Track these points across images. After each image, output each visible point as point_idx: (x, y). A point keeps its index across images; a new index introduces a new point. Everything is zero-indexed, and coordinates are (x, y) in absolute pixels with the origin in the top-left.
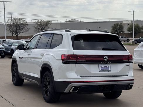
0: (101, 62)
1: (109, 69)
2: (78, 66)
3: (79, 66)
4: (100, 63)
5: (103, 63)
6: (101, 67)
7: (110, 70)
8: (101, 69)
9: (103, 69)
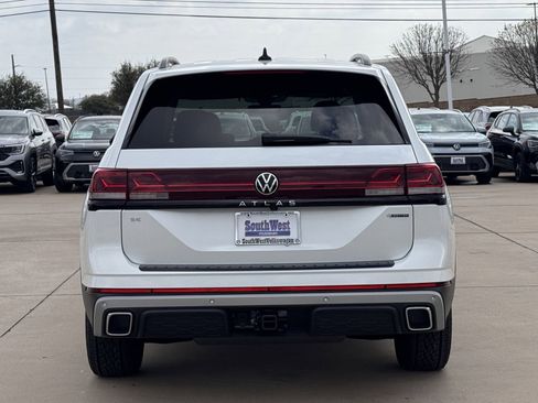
0: (242, 203)
1: (288, 233)
2: (133, 220)
3: (138, 220)
4: (236, 206)
5: (249, 206)
6: (247, 223)
7: (293, 236)
8: (247, 234)
9: (256, 234)
